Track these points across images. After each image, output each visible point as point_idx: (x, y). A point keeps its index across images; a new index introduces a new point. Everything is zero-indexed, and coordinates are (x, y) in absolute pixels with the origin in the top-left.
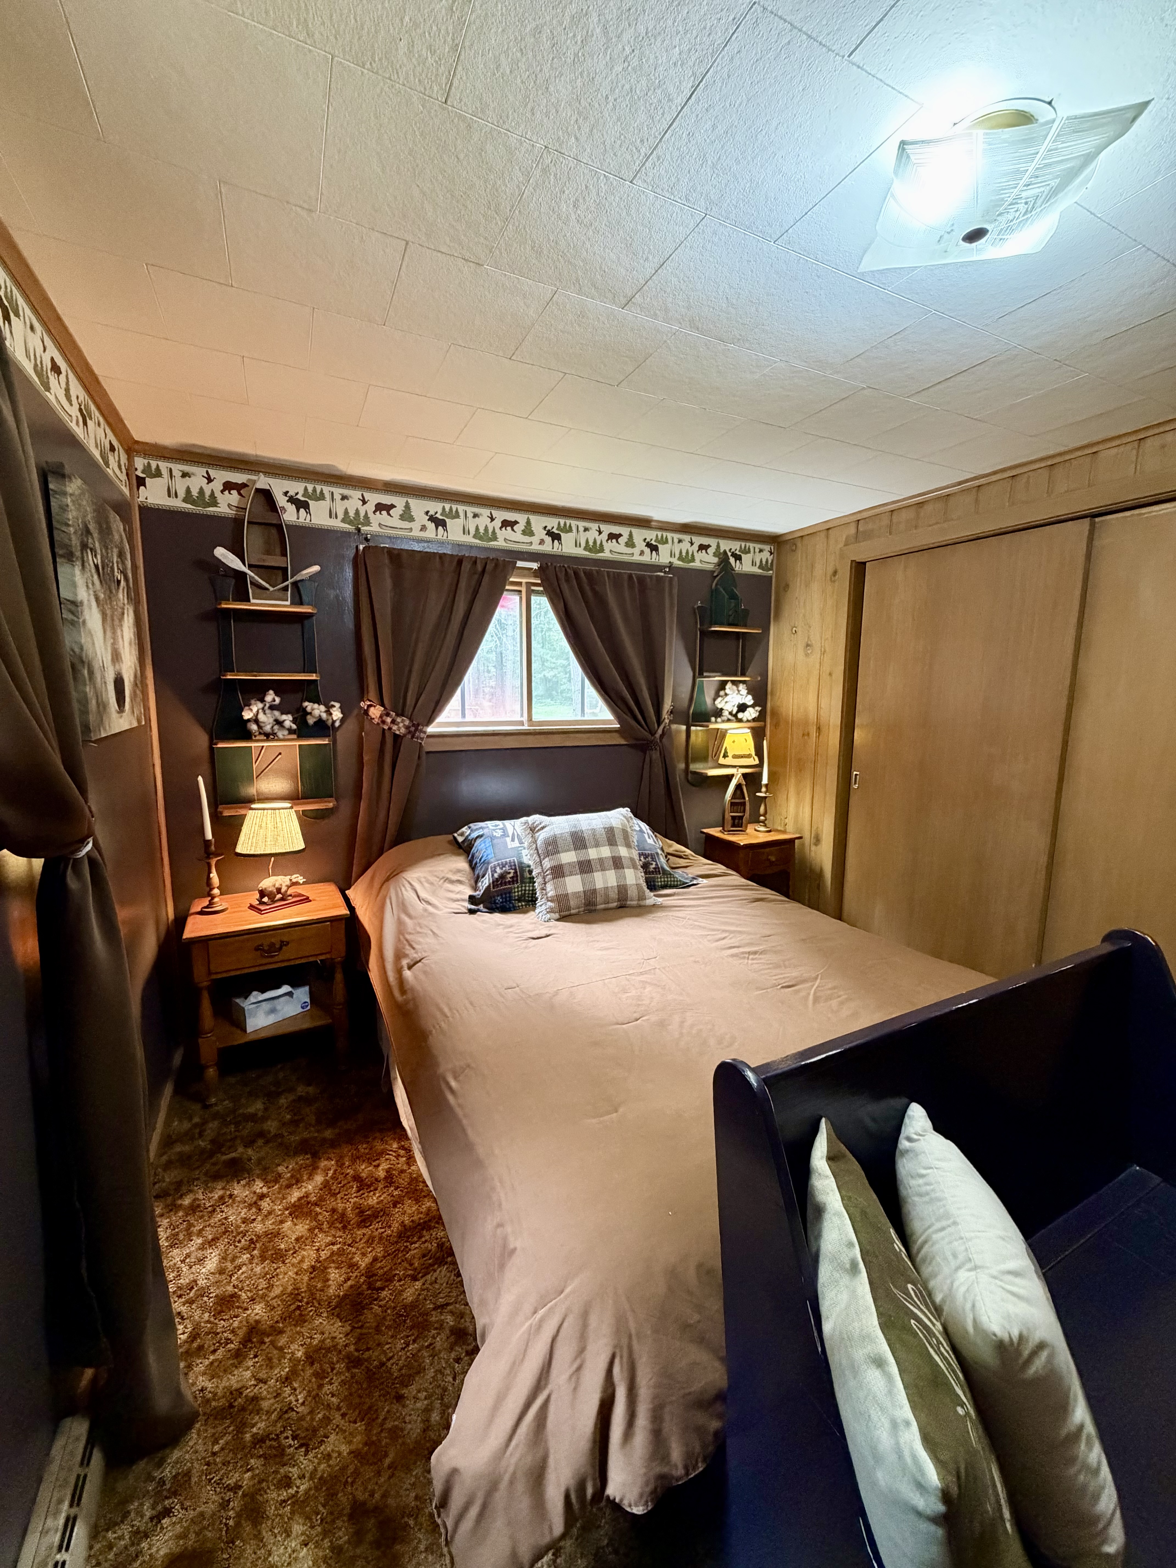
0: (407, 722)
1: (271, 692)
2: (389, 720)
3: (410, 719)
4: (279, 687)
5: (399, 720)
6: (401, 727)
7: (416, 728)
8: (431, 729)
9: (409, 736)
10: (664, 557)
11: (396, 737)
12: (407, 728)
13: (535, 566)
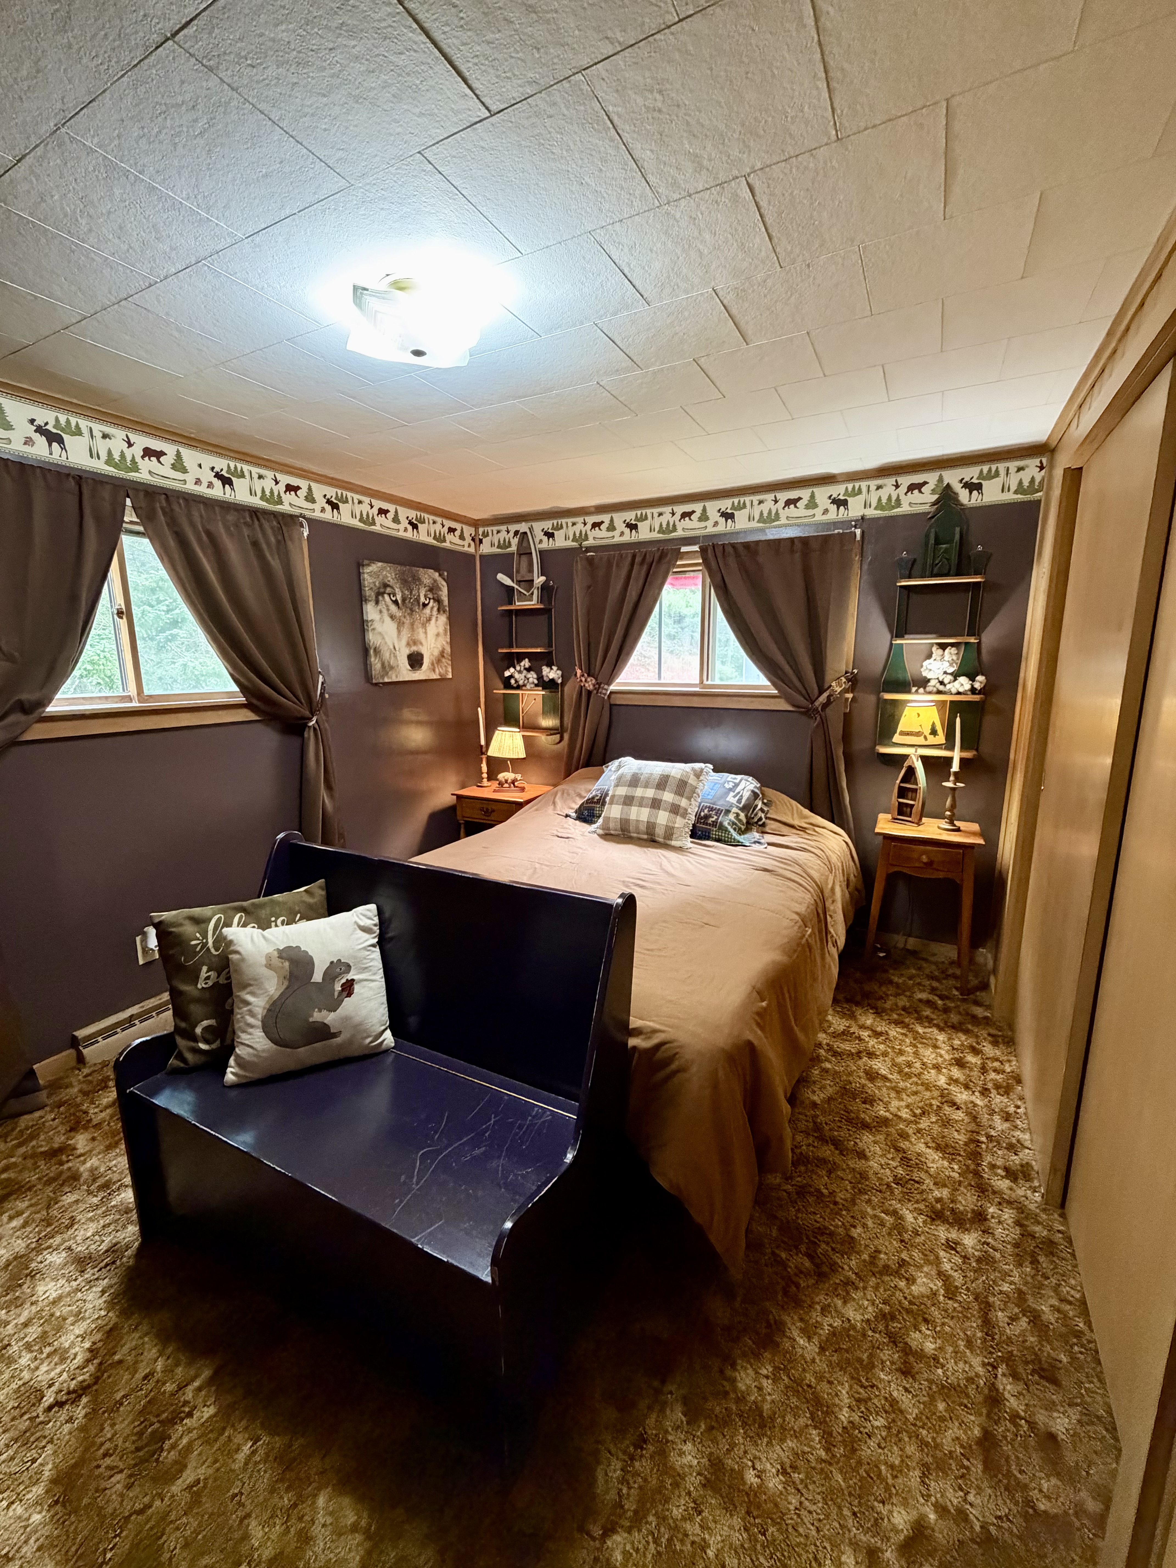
0: (594, 681)
1: (527, 660)
2: (583, 679)
3: (596, 680)
4: (530, 656)
5: (589, 679)
6: (590, 684)
7: (598, 686)
8: (613, 687)
9: (595, 692)
10: (856, 509)
11: (589, 693)
12: (594, 685)
13: (696, 548)
